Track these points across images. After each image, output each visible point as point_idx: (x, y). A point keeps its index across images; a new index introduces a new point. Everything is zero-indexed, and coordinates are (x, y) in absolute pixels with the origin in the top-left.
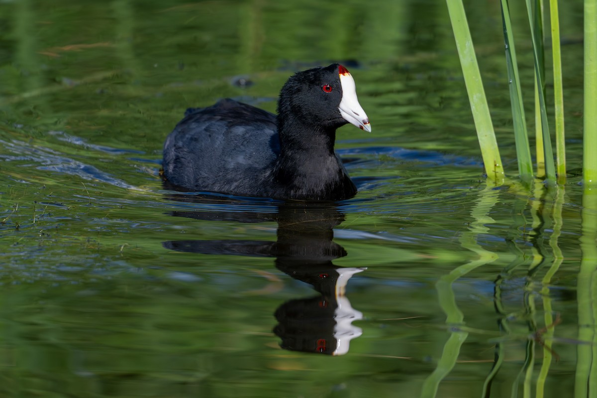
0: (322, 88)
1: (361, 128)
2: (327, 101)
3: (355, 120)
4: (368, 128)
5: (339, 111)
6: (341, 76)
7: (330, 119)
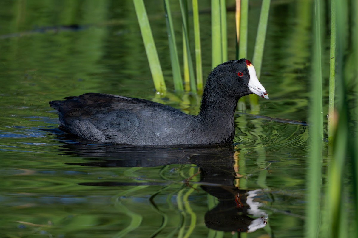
0: (237, 74)
1: (263, 97)
2: (240, 82)
3: (258, 92)
4: (267, 97)
5: (248, 87)
6: (248, 66)
7: (243, 92)
